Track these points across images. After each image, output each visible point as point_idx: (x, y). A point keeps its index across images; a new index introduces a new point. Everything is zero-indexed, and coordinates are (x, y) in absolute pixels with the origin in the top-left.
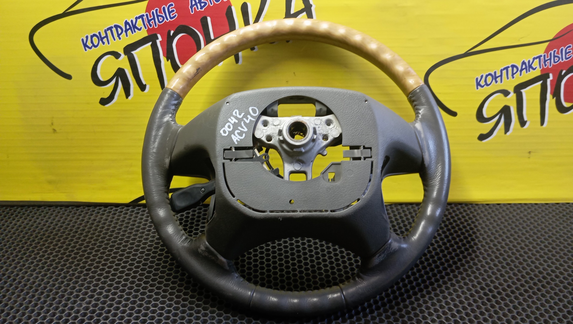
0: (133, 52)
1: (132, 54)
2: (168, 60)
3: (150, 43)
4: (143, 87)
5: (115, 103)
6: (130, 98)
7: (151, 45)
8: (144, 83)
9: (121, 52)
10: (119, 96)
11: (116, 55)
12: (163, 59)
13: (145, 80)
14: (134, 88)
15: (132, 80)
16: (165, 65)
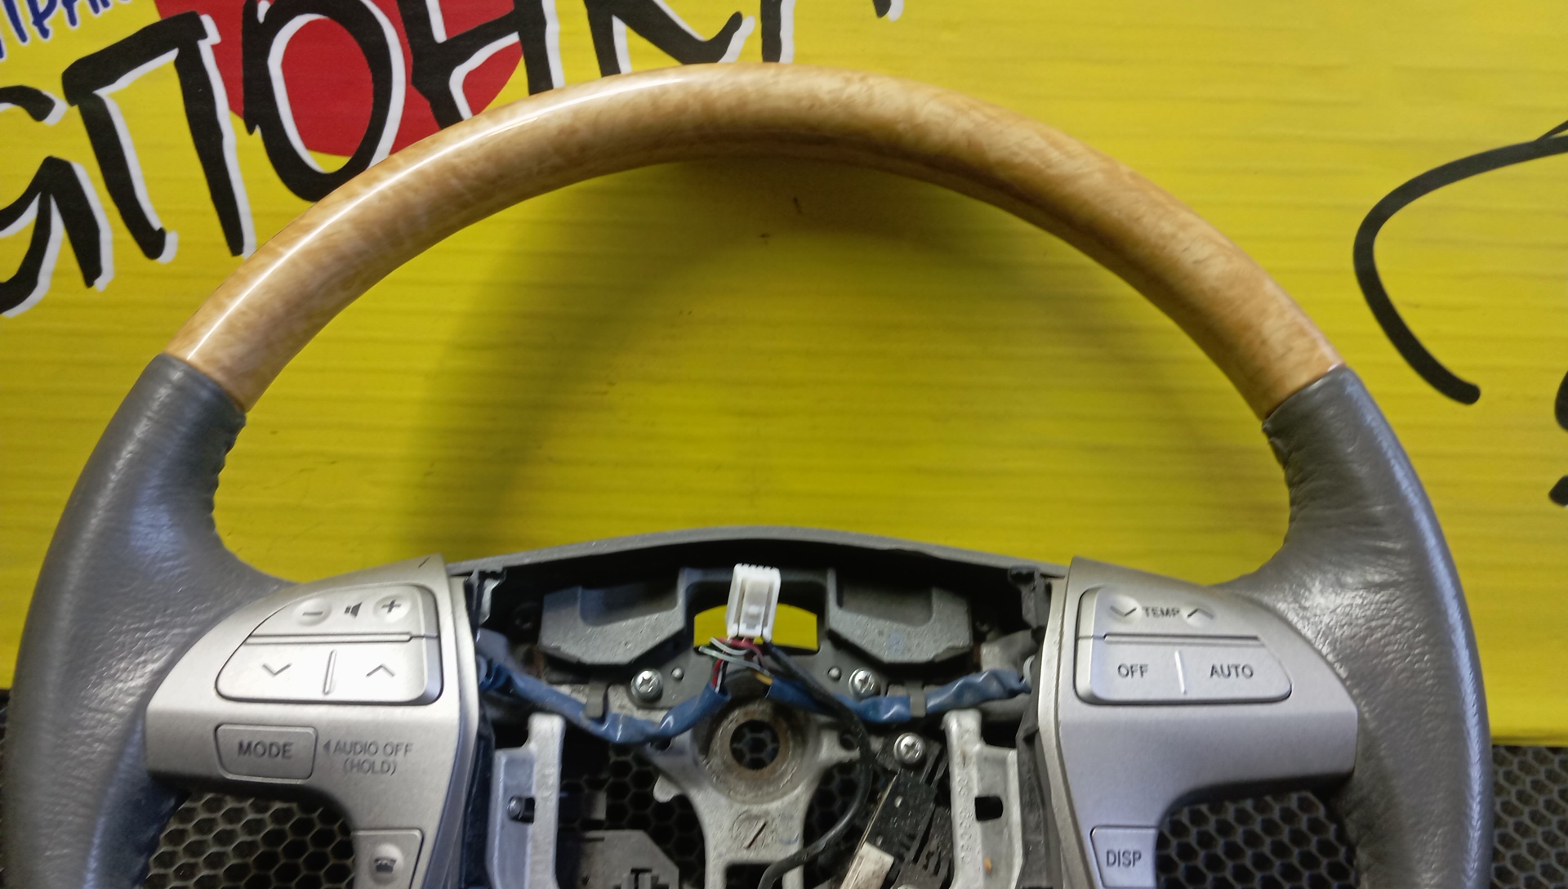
0: (103, 93)
1: (100, 102)
2: (250, 130)
3: (173, 54)
4: (151, 242)
5: (41, 304)
6: (100, 283)
7: (178, 63)
8: (156, 223)
9: (53, 89)
10: (56, 274)
11: (35, 104)
12: (229, 122)
13: (158, 212)
14: (116, 243)
15: (106, 210)
16: (239, 149)
